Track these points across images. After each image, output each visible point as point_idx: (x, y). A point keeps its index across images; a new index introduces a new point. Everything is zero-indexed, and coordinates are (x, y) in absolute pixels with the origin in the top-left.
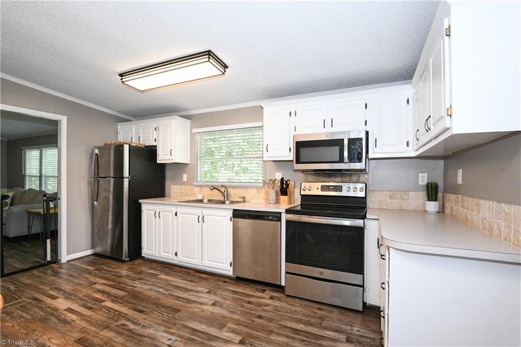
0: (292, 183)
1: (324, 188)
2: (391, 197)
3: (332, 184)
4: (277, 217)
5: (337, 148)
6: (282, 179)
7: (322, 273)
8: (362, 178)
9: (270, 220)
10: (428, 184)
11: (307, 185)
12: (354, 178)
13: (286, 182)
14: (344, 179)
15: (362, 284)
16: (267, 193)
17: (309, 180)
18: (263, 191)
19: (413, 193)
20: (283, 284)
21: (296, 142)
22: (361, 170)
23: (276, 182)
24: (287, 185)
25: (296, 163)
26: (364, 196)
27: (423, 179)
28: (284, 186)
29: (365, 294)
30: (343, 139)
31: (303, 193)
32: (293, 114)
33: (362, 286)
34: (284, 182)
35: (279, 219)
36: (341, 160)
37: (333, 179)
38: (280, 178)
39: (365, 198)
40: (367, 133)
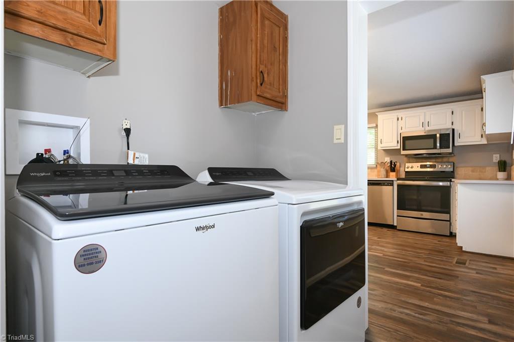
0: (398, 164)
1: (422, 167)
2: (473, 171)
3: (428, 163)
4: (391, 183)
5: (432, 140)
6: (391, 162)
7: (422, 215)
8: (451, 160)
9: (386, 185)
10: (499, 161)
11: (410, 165)
12: (445, 160)
13: (394, 163)
14: (438, 160)
15: (449, 219)
16: (379, 172)
17: (411, 161)
18: (376, 170)
19: (490, 168)
20: (395, 224)
21: (403, 137)
22: (450, 154)
23: (386, 164)
24: (395, 165)
25: (403, 150)
26: (452, 170)
27: (496, 158)
28: (393, 166)
29: (451, 227)
30: (436, 135)
31: (407, 170)
32: (400, 119)
33: (449, 221)
34: (393, 163)
35: (392, 185)
36: (435, 147)
37: (430, 160)
38: (389, 161)
39: (453, 172)
40: (453, 130)
